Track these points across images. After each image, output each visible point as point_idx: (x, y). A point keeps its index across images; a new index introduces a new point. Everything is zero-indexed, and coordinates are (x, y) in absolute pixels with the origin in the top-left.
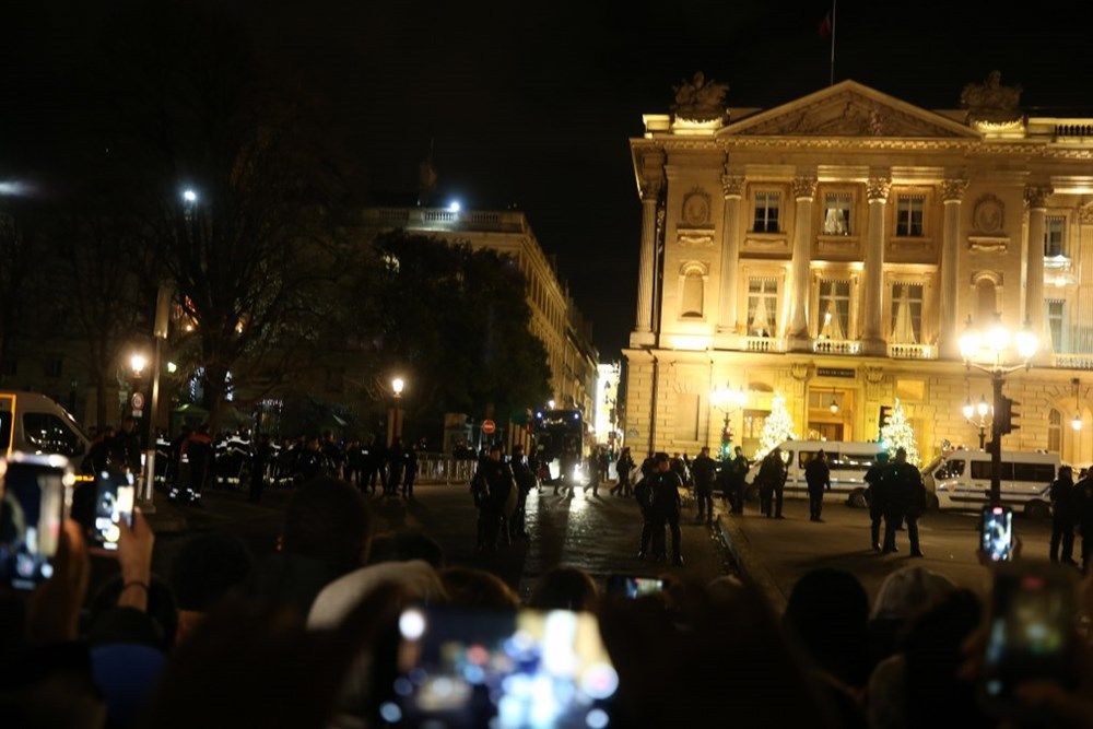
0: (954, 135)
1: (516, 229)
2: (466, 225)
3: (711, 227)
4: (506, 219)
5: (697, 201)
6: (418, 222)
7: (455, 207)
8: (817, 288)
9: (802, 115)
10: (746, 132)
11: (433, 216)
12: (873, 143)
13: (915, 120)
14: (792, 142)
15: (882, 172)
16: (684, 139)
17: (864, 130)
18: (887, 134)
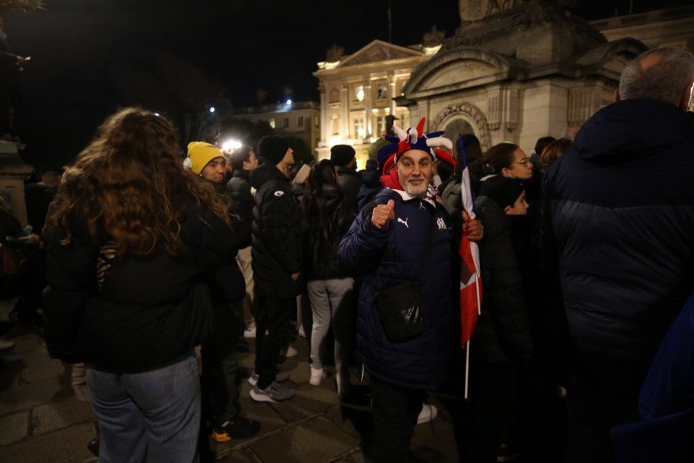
0: (413, 55)
1: (309, 107)
2: (294, 108)
3: (339, 101)
4: (305, 104)
5: (334, 93)
6: (278, 109)
7: (289, 102)
8: (375, 120)
9: (364, 55)
10: (346, 65)
11: (283, 106)
12: (387, 63)
13: (401, 52)
14: (359, 67)
15: (391, 73)
16: (330, 70)
17: (384, 58)
18: (392, 58)
